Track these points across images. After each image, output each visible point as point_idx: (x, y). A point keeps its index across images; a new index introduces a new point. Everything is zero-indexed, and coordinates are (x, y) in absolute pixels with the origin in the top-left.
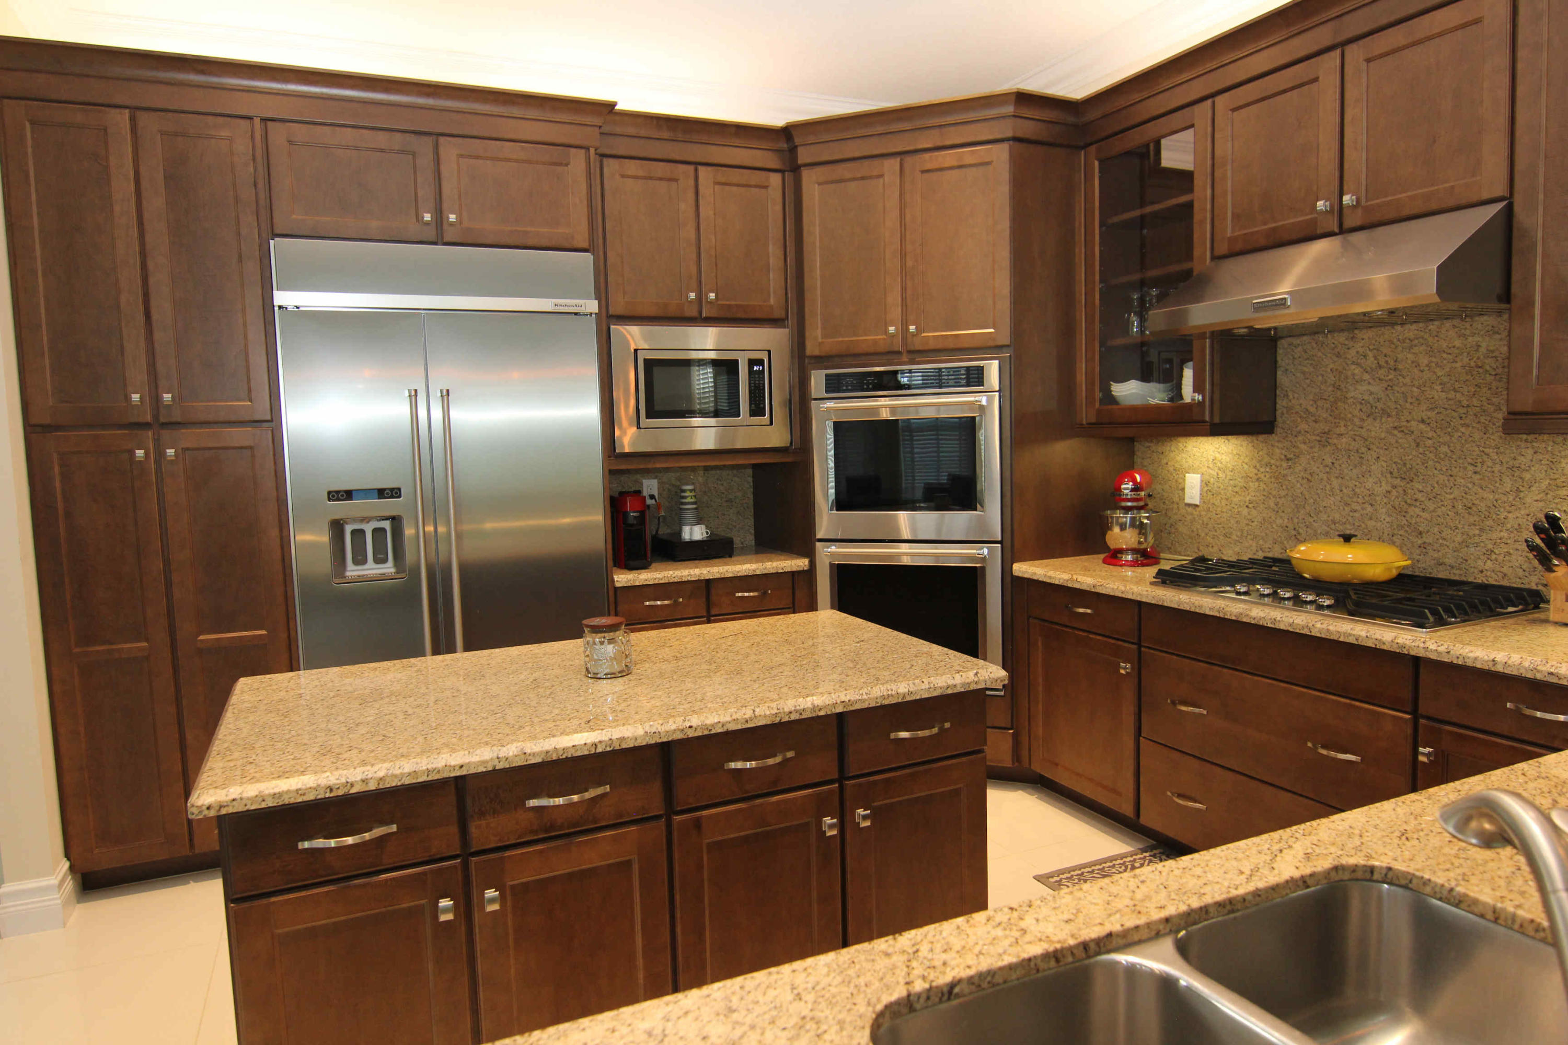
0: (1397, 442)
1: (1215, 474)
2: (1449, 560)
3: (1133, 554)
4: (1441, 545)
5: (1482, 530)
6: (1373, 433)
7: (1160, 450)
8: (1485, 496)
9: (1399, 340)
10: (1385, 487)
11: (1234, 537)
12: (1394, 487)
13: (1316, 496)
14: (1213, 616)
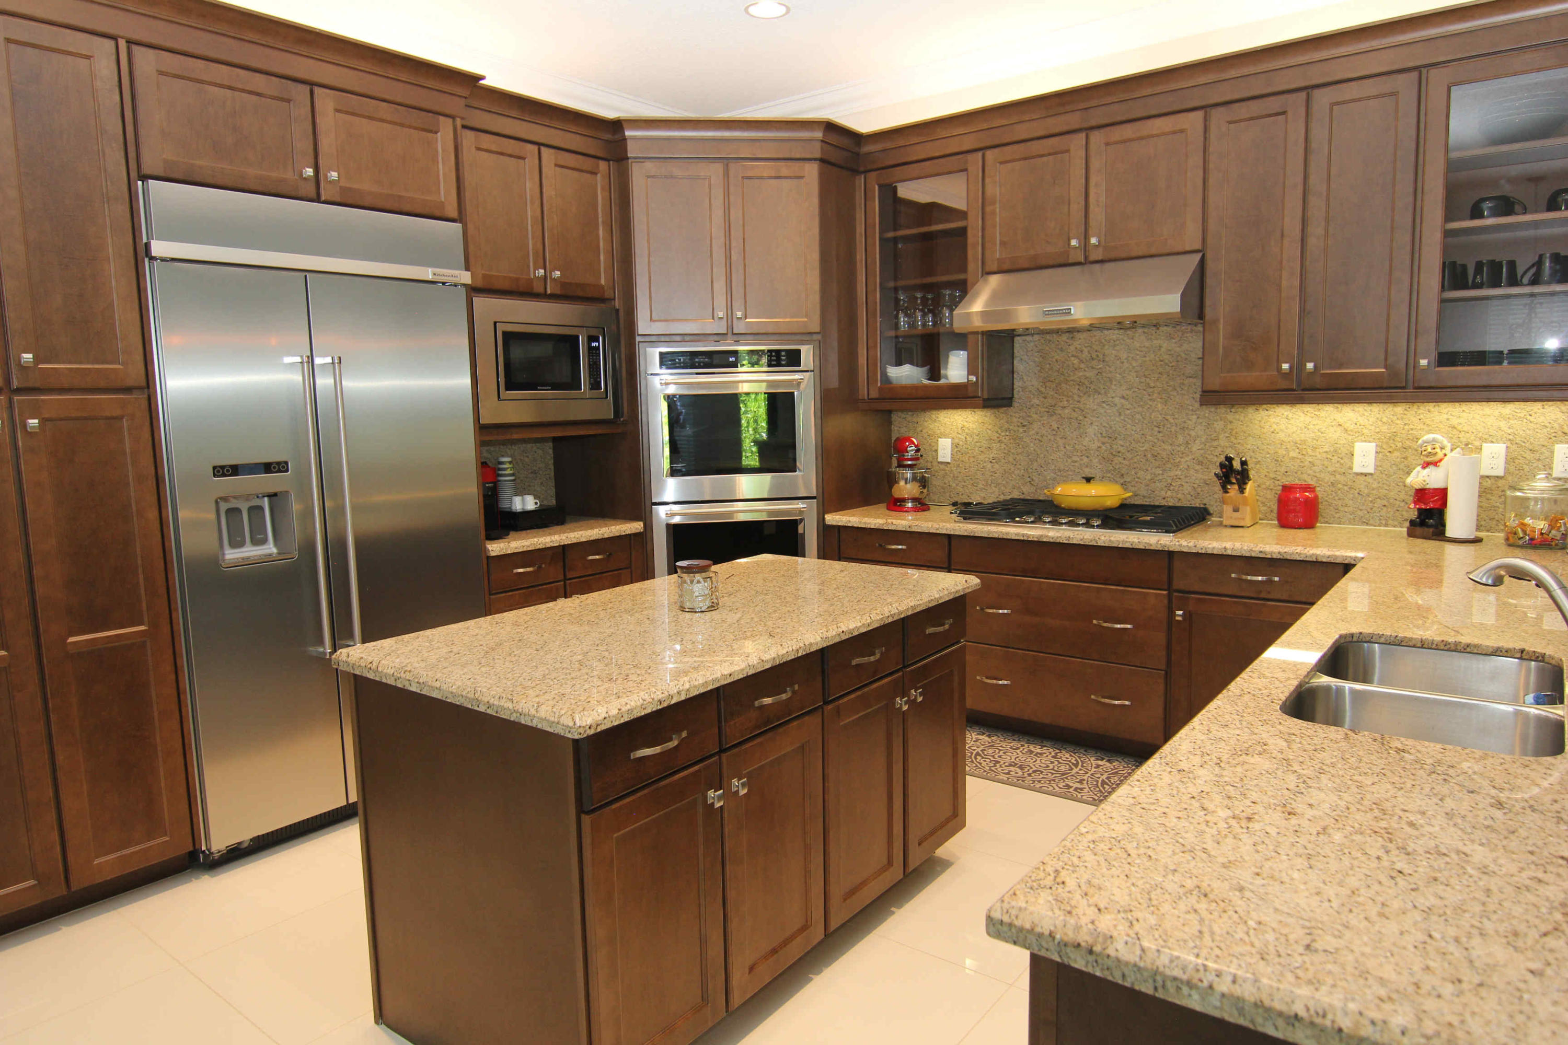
0: (1105, 412)
1: (963, 438)
2: (1143, 492)
3: (912, 502)
4: (1137, 482)
5: (1164, 471)
6: (1088, 406)
7: (915, 420)
8: (1166, 447)
9: (1106, 340)
10: (1097, 444)
11: (980, 486)
12: (1103, 443)
13: (1046, 453)
14: (1018, 540)
